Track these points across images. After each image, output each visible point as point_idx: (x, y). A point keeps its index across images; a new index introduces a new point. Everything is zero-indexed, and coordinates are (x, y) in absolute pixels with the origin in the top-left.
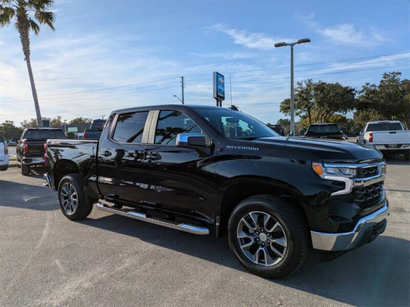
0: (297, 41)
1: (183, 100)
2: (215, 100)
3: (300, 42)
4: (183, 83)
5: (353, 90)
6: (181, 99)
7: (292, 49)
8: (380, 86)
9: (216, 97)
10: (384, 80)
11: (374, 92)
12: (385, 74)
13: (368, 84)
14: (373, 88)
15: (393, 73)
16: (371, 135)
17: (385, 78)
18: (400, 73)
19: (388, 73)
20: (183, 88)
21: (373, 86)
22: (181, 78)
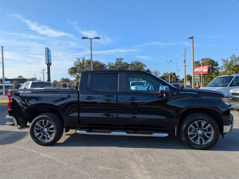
0: (94, 37)
1: (3, 62)
2: (47, 65)
3: (95, 38)
4: (2, 51)
5: (105, 65)
6: (2, 62)
7: (91, 41)
8: (116, 64)
9: (47, 63)
10: (117, 61)
11: (113, 67)
12: (117, 59)
13: (110, 63)
14: (112, 65)
15: (120, 59)
16: (136, 87)
17: (117, 60)
18: (123, 59)
19: (118, 58)
20: (3, 54)
21: (113, 64)
22: (1, 48)
